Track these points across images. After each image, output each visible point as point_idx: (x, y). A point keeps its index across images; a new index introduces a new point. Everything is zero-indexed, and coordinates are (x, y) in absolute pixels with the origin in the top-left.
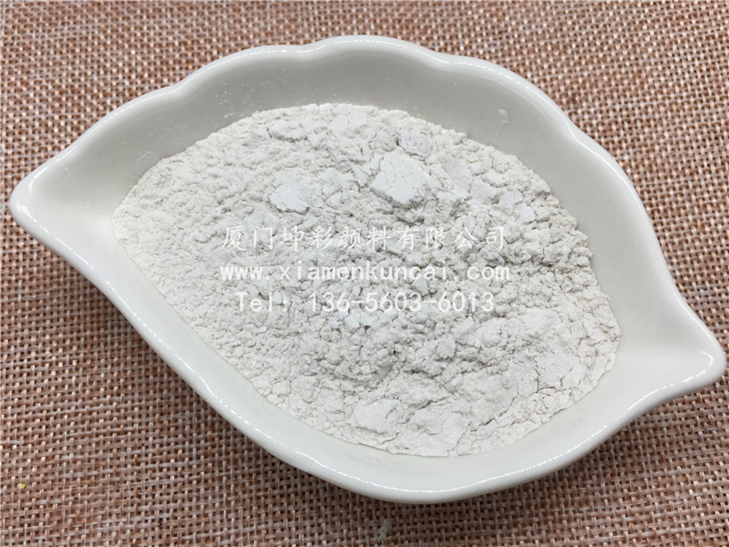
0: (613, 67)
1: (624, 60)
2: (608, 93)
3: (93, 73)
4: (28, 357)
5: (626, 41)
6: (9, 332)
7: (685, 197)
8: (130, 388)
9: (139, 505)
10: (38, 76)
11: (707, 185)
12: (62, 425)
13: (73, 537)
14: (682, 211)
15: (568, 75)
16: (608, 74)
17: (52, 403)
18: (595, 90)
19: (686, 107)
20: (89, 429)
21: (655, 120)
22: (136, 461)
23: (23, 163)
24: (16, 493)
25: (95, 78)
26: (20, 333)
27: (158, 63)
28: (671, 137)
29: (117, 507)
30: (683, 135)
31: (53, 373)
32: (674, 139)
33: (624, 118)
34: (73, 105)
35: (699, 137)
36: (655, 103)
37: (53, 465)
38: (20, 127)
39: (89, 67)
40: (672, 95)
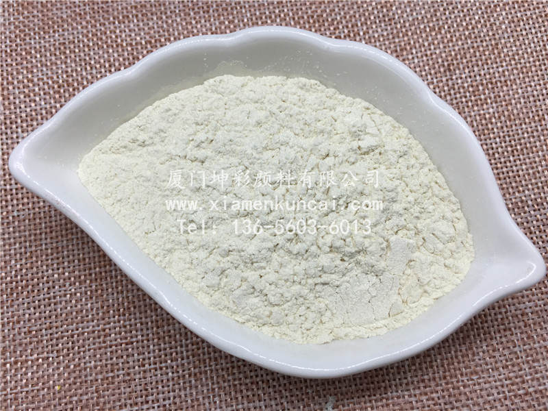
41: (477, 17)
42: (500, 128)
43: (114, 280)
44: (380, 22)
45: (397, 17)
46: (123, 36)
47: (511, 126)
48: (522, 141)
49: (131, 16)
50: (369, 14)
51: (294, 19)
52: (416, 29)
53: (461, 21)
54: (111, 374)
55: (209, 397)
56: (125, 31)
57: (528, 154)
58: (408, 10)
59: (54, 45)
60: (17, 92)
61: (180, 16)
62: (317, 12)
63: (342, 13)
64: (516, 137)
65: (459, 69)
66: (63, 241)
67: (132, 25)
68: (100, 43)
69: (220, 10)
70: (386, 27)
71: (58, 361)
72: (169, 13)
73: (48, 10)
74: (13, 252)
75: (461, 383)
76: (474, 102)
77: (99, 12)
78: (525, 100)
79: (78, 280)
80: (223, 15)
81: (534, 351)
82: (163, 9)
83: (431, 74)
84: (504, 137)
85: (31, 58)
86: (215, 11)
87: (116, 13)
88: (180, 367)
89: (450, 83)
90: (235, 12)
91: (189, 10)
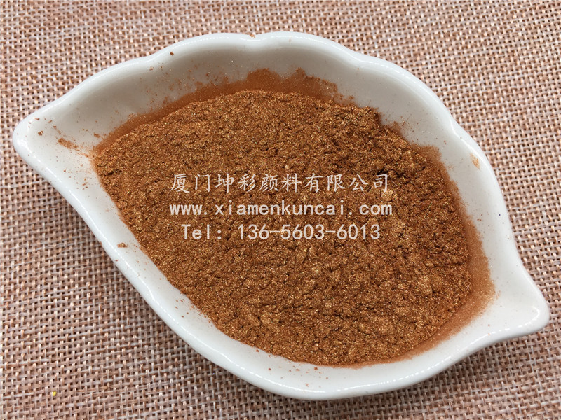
41: (493, 24)
42: (514, 136)
43: (115, 282)
44: (393, 26)
45: (410, 22)
46: (131, 32)
47: (526, 135)
48: (537, 151)
49: (138, 13)
50: (383, 18)
51: (306, 20)
52: (430, 34)
53: (476, 27)
54: (109, 380)
55: (212, 405)
56: (132, 28)
57: (543, 164)
58: (422, 15)
59: (60, 41)
60: (20, 89)
61: (190, 13)
62: (329, 14)
63: (355, 16)
64: (531, 146)
65: (474, 76)
66: (63, 242)
67: (140, 22)
68: (106, 40)
69: (231, 9)
70: (399, 32)
71: (54, 366)
72: (178, 10)
73: (54, 6)
74: (12, 253)
75: (472, 396)
76: (488, 110)
77: (106, 8)
78: (541, 109)
79: (77, 281)
80: (234, 14)
81: (547, 364)
82: (172, 5)
83: (444, 80)
84: (518, 146)
85: (36, 54)
86: (226, 10)
87: (123, 10)
88: (182, 373)
89: (464, 90)
90: (246, 12)
91: (199, 7)
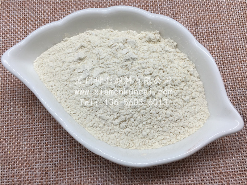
0: (210, 13)
1: (214, 10)
2: (209, 22)
3: (31, 13)
4: (10, 109)
5: (215, 4)
6: (4, 101)
7: (234, 58)
8: (45, 120)
9: (48, 159)
10: (13, 14)
11: (242, 54)
12: (23, 132)
13: (26, 169)
14: (233, 63)
15: (195, 15)
16: (209, 15)
17: (19, 125)
18: (204, 21)
19: (236, 27)
20: (32, 134)
21: (225, 31)
22: (47, 144)
23: (8, 44)
24: (7, 155)
25: (32, 15)
26: (7, 101)
27: (53, 9)
28: (230, 37)
29: (40, 160)
30: (234, 37)
31: (19, 115)
32: (231, 38)
33: (214, 30)
34: (25, 24)
35: (240, 37)
36: (225, 25)
37: (20, 145)
38: (7, 32)
39: (30, 10)
40: (231, 23)
